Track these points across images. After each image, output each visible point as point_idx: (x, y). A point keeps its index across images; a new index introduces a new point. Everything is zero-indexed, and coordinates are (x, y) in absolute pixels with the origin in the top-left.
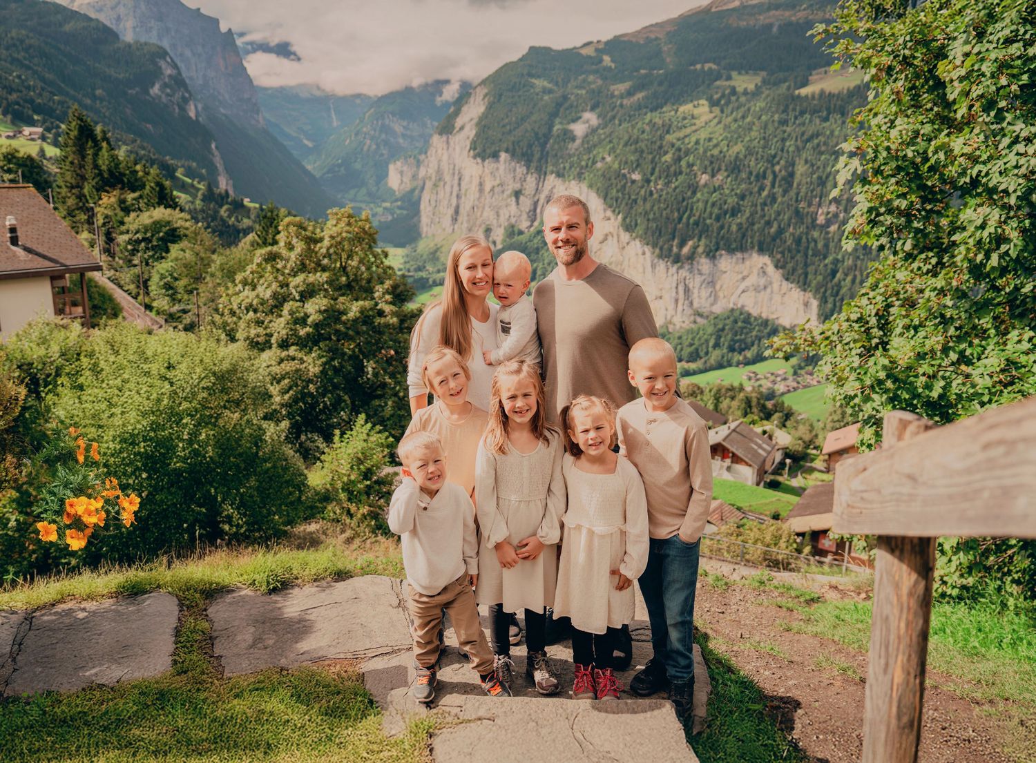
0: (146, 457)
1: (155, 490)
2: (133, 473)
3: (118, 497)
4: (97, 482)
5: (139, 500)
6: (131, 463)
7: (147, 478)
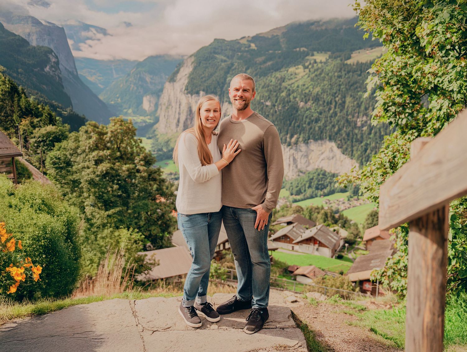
0: (45, 247)
1: (49, 263)
2: (39, 255)
3: (31, 267)
4: (21, 260)
5: (41, 268)
6: (38, 250)
7: (45, 257)
